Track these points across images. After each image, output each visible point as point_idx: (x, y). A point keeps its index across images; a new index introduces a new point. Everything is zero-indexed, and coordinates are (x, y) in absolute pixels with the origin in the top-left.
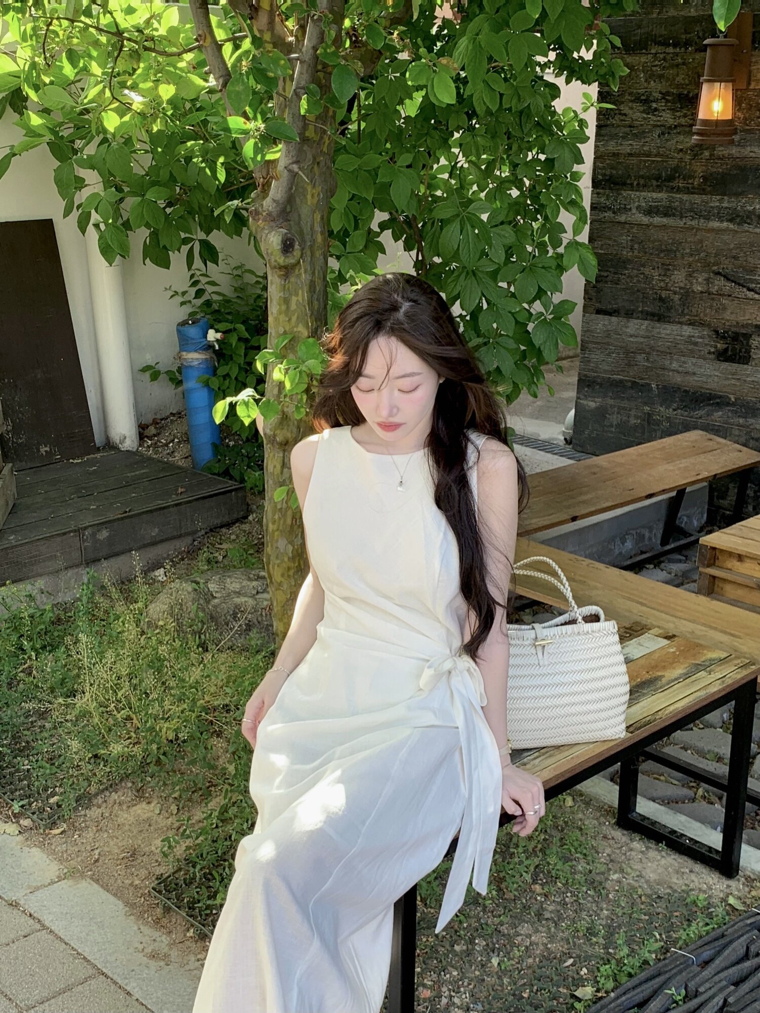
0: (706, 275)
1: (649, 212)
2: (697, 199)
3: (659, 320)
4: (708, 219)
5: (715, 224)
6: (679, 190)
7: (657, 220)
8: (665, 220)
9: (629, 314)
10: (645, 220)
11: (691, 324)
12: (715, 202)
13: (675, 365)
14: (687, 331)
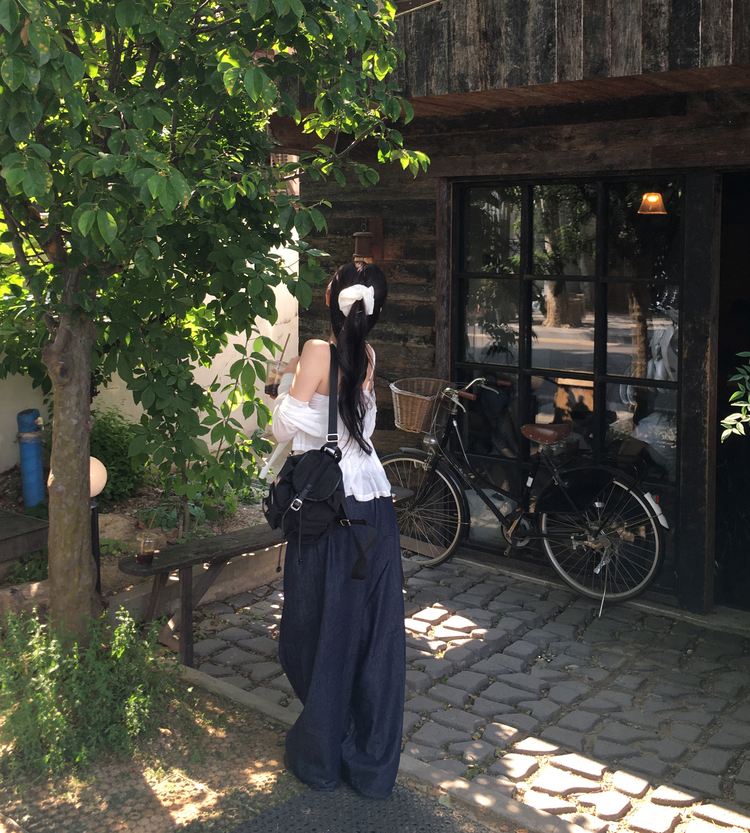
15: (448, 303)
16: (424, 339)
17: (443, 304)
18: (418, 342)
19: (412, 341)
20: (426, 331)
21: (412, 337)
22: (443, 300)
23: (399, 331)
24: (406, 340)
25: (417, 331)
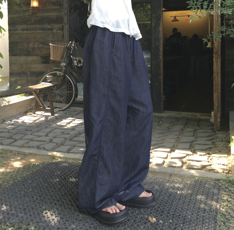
0: (37, 43)
1: (23, 30)
2: (34, 26)
3: (28, 56)
4: (36, 30)
5: (38, 31)
6: (29, 24)
7: (25, 32)
8: (27, 32)
9: (20, 55)
10: (22, 32)
11: (35, 55)
12: (38, 26)
13: (33, 66)
14: (35, 58)
15: (68, 16)
16: (59, 29)
17: (66, 16)
18: (57, 30)
19: (55, 30)
20: (60, 26)
21: (55, 29)
22: (66, 15)
23: (49, 27)
24: (52, 30)
25: (57, 26)
